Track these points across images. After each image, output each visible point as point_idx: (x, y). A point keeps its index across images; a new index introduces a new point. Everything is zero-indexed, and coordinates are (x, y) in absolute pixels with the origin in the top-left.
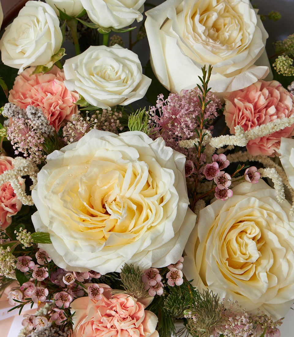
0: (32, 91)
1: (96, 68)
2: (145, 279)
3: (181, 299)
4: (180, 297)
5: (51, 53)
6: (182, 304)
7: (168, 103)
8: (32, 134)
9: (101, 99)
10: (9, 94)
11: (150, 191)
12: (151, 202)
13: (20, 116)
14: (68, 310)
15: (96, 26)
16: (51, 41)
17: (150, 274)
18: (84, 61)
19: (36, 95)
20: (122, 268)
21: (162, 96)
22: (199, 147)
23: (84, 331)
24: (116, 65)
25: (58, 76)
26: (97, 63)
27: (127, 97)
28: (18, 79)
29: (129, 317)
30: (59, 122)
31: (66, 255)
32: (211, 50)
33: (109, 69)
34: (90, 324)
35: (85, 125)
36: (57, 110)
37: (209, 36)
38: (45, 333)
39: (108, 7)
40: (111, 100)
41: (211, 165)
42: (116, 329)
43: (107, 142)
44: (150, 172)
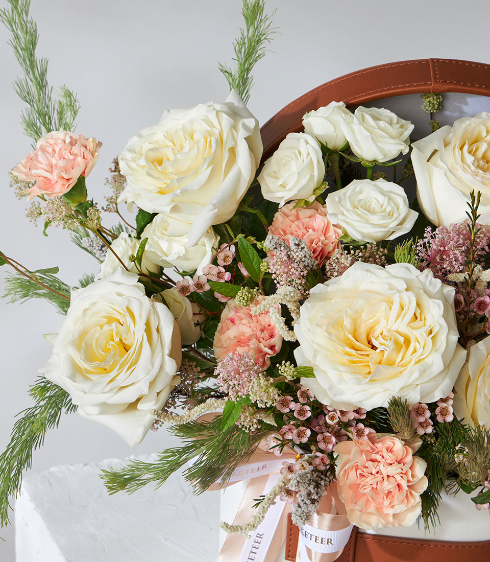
0: (292, 227)
1: (360, 201)
2: (413, 414)
3: (452, 444)
4: (450, 442)
5: (313, 186)
6: (453, 449)
7: (436, 235)
8: (295, 265)
9: (365, 232)
10: (268, 230)
11: (418, 323)
12: (418, 334)
13: (282, 248)
14: (331, 455)
15: (359, 159)
16: (313, 172)
17: (419, 411)
18: (348, 194)
19: (297, 232)
20: (389, 401)
21: (429, 229)
22: (470, 281)
23: (348, 476)
24: (381, 198)
25: (319, 211)
26: (361, 197)
27: (394, 230)
28: (277, 215)
29: (396, 462)
30: (321, 259)
31: (330, 389)
32: (480, 180)
33: (374, 202)
34: (354, 468)
35: (350, 259)
36: (319, 246)
37: (478, 167)
38: (307, 477)
39: (372, 138)
40: (376, 234)
41: (482, 299)
42: (382, 476)
43: (373, 274)
44: (418, 305)
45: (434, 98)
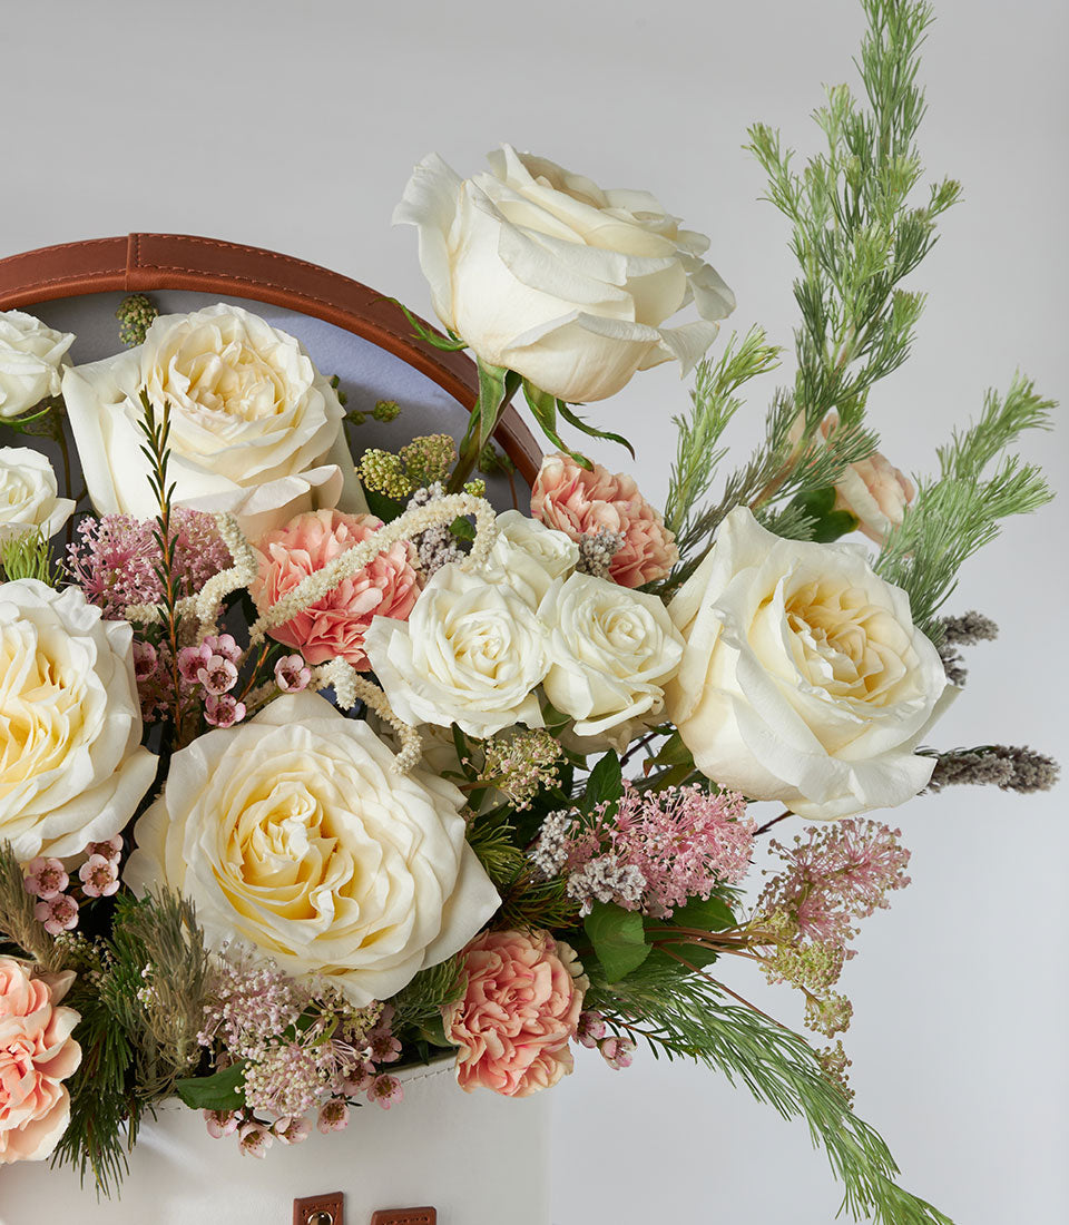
2: (32, 885)
17: (45, 877)
21: (90, 521)
22: (171, 619)
41: (196, 653)
45: (140, 313)
